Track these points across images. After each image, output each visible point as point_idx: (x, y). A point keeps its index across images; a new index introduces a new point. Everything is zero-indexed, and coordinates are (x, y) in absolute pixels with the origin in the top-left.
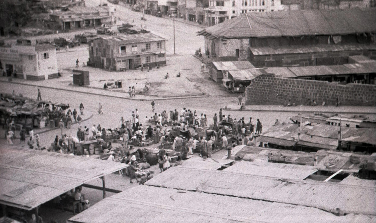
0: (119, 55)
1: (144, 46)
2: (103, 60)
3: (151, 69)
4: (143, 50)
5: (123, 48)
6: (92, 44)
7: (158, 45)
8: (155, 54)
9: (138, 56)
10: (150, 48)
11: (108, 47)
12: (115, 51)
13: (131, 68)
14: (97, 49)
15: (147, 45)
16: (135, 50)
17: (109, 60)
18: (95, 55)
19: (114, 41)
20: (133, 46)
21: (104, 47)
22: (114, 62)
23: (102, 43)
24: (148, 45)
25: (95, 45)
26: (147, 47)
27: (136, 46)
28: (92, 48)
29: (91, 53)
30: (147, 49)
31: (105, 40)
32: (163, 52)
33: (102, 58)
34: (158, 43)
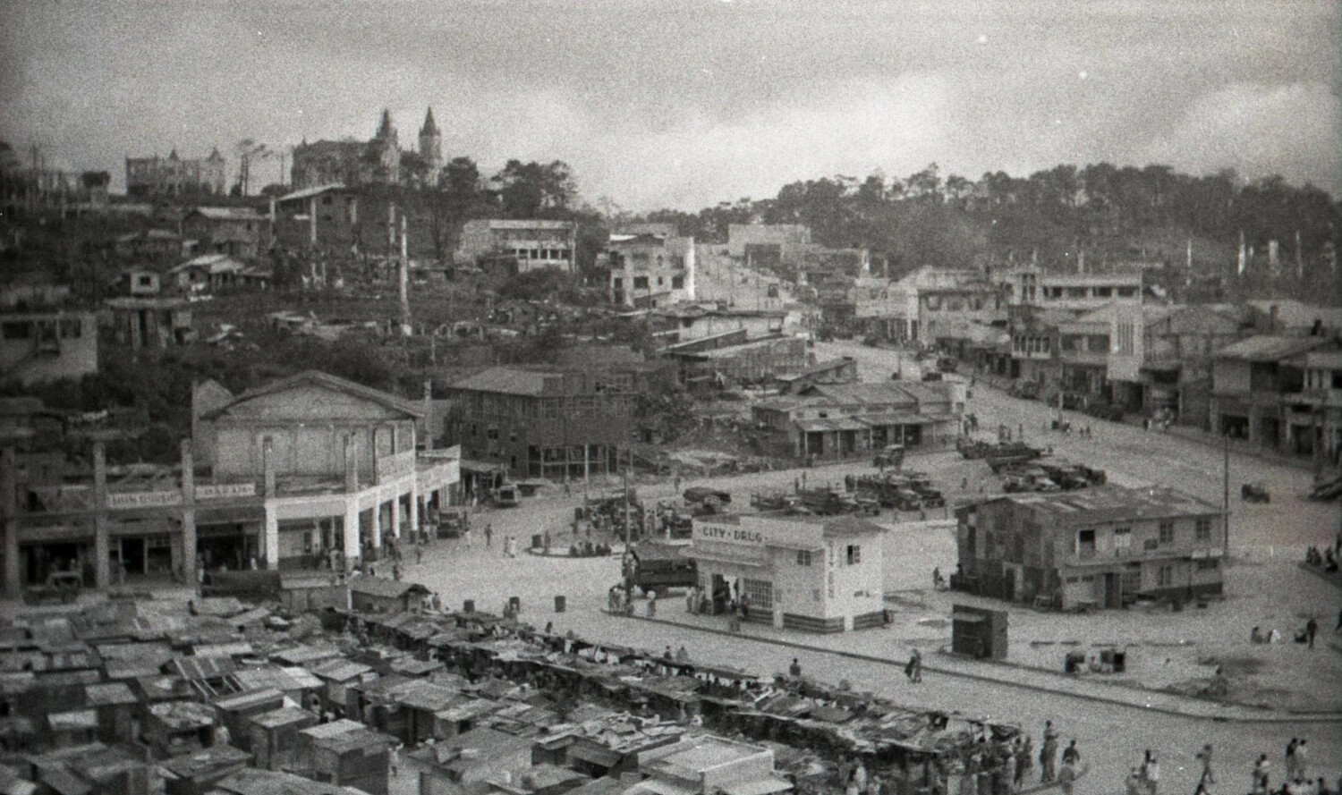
0: (1074, 560)
1: (1153, 533)
2: (1011, 573)
3: (1177, 608)
4: (1150, 545)
5: (1088, 536)
6: (972, 519)
7: (1198, 529)
8: (1187, 559)
9: (1136, 564)
10: (1171, 539)
11: (1033, 529)
12: (1061, 544)
13: (1109, 604)
14: (989, 536)
15: (1162, 527)
16: (1124, 541)
17: (1033, 574)
18: (980, 554)
19: (1056, 511)
20: (1118, 531)
21: (1019, 528)
22: (1056, 581)
23: (1011, 515)
24: (1167, 527)
25: (981, 519)
26: (1163, 533)
27: (1128, 530)
28: (972, 530)
29: (967, 545)
30: (1163, 540)
31: (1023, 507)
32: (1216, 552)
33: (1006, 565)
34: (1199, 523)
